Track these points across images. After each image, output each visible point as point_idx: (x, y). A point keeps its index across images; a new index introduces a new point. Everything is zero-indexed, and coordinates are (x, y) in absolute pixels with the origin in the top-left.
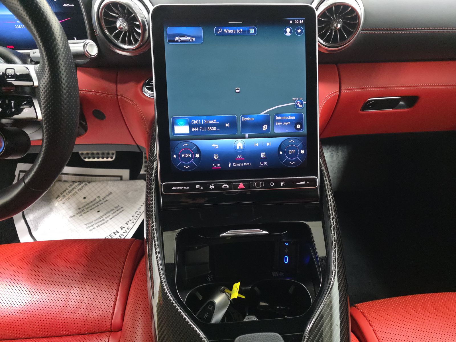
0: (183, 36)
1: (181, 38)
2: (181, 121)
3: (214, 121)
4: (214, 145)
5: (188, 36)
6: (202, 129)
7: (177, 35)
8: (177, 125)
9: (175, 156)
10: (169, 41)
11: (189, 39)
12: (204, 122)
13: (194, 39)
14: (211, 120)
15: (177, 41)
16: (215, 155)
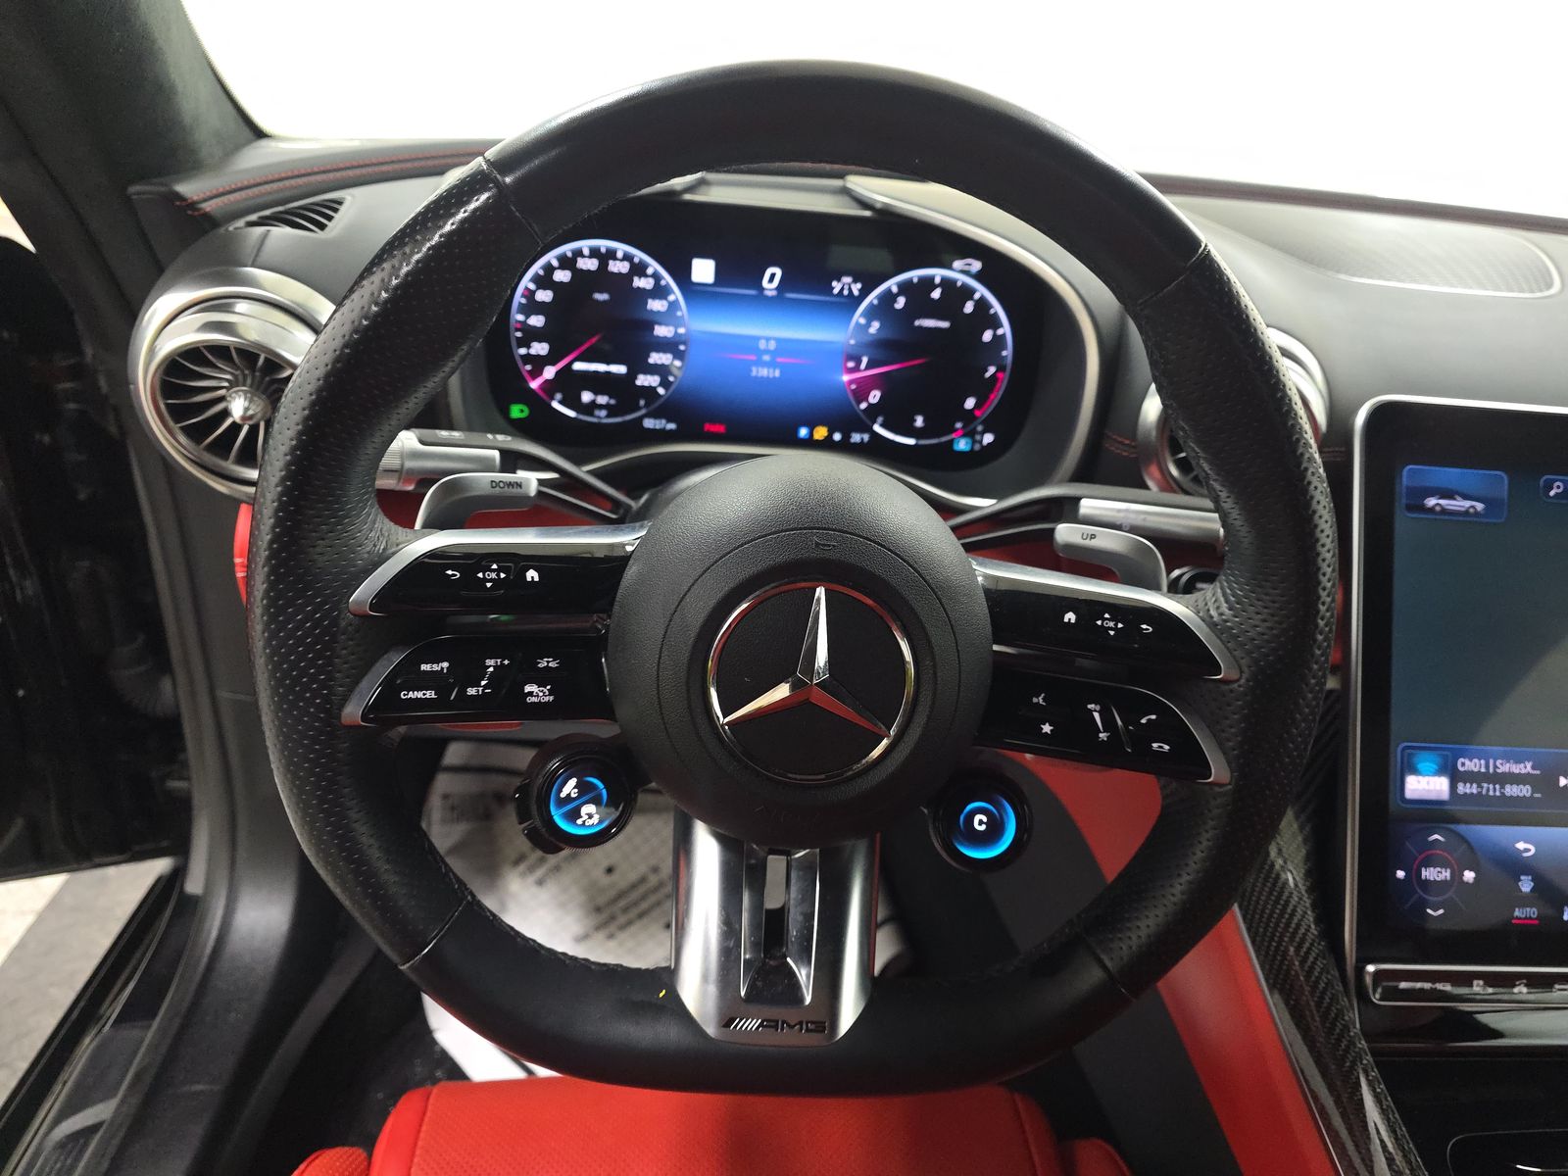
0: (1448, 494)
1: (1443, 502)
2: (1427, 761)
3: (1526, 767)
4: (1521, 846)
5: (1466, 497)
6: (1488, 790)
7: (1432, 493)
8: (1415, 771)
9: (1400, 874)
10: (1410, 508)
11: (1467, 504)
12: (1495, 767)
13: (1480, 506)
14: (1518, 762)
15: (1431, 510)
16: (1522, 878)
